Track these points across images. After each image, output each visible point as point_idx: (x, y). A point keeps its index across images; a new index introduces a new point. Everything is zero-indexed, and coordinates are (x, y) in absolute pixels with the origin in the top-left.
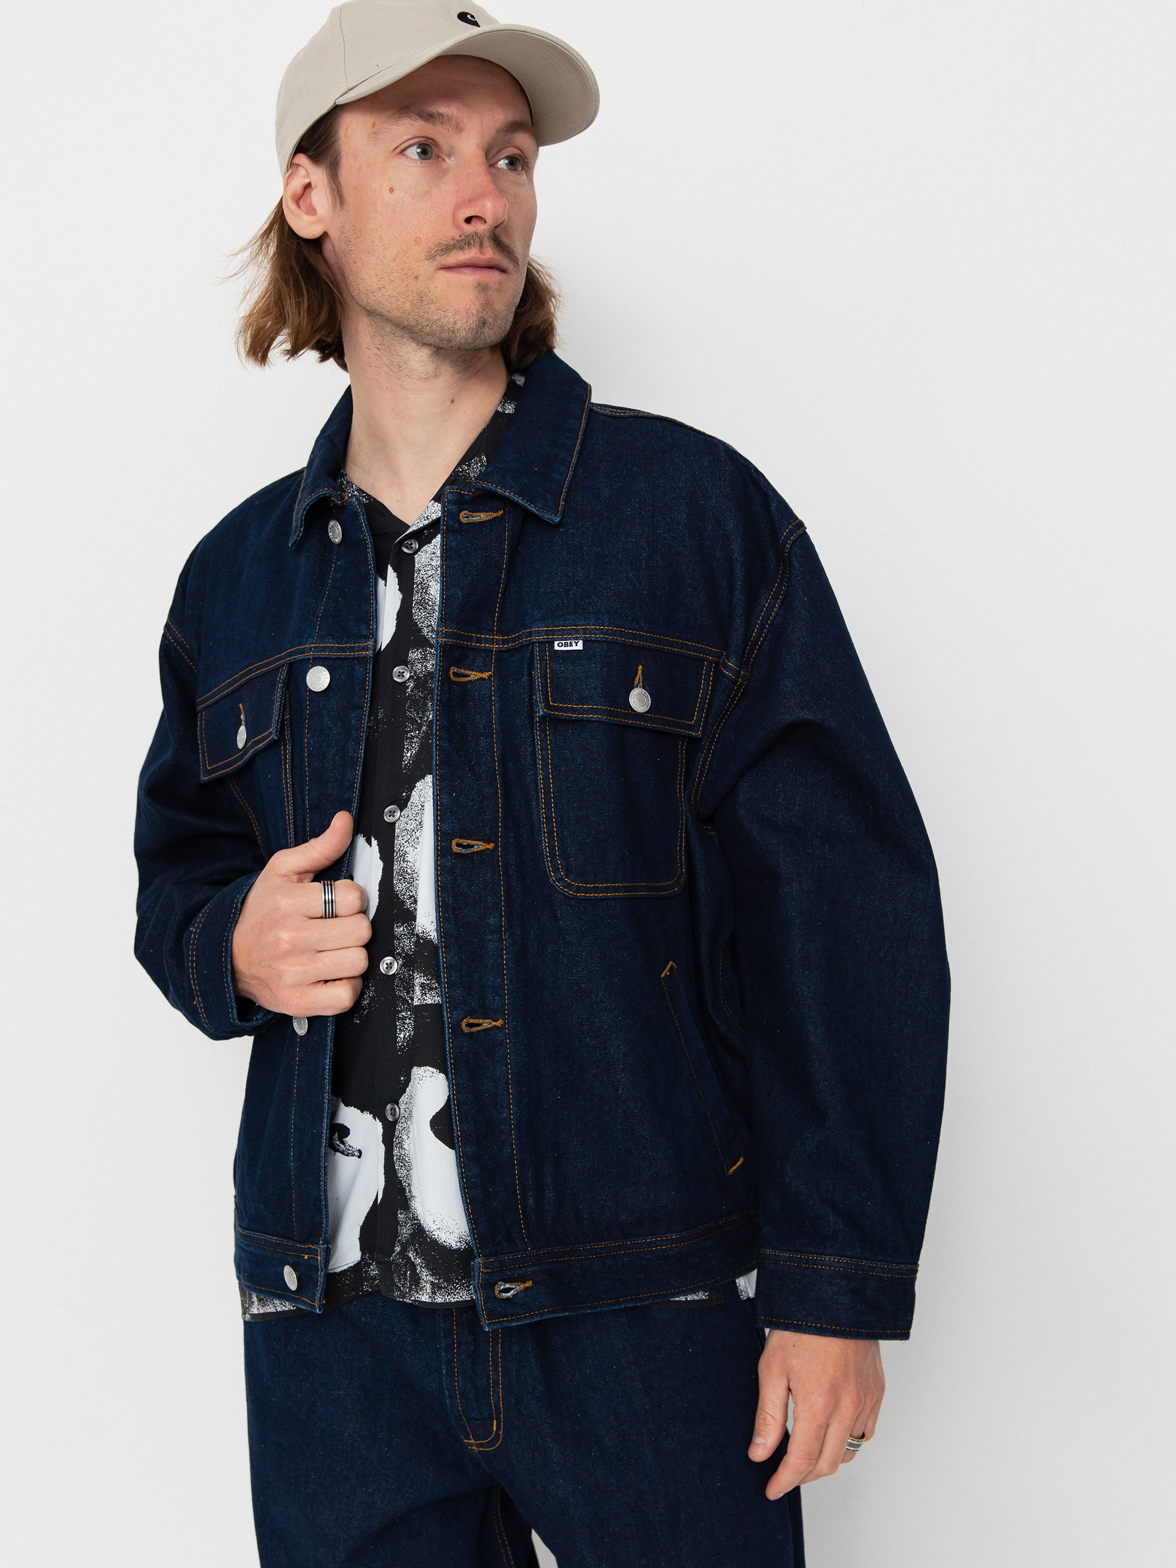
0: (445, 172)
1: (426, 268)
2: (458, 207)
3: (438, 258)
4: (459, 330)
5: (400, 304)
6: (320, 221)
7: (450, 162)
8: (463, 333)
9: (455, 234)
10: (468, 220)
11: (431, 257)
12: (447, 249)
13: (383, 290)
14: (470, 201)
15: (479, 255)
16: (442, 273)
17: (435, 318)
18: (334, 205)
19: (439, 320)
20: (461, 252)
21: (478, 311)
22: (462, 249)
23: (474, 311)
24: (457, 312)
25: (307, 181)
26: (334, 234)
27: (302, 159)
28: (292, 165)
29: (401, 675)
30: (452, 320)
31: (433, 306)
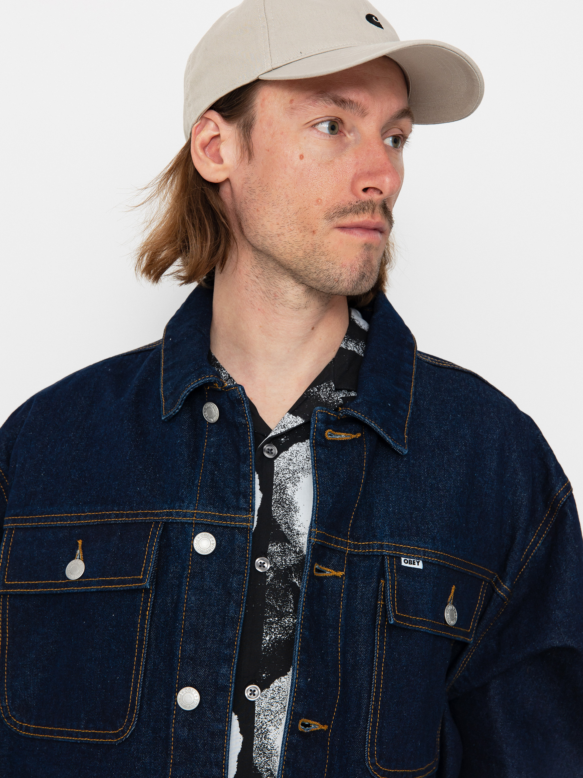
0: (346, 146)
1: (323, 225)
2: (357, 178)
3: (336, 219)
4: (343, 281)
5: (294, 250)
6: (225, 169)
7: (350, 137)
8: (345, 284)
9: (351, 198)
10: (365, 190)
11: (329, 218)
12: (344, 212)
13: (282, 237)
14: (370, 174)
15: (370, 219)
16: (337, 231)
17: (324, 268)
18: (242, 158)
19: (327, 270)
20: (356, 216)
21: (360, 267)
22: (357, 213)
23: (358, 266)
24: (343, 266)
25: (216, 133)
26: (237, 182)
27: (215, 116)
28: (203, 118)
29: (262, 565)
30: (338, 272)
31: (323, 257)
